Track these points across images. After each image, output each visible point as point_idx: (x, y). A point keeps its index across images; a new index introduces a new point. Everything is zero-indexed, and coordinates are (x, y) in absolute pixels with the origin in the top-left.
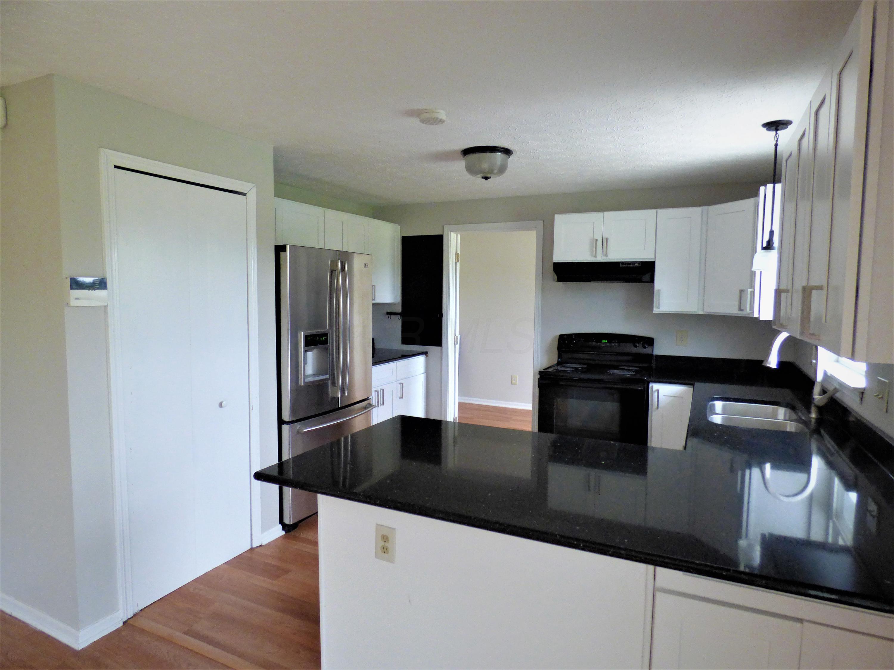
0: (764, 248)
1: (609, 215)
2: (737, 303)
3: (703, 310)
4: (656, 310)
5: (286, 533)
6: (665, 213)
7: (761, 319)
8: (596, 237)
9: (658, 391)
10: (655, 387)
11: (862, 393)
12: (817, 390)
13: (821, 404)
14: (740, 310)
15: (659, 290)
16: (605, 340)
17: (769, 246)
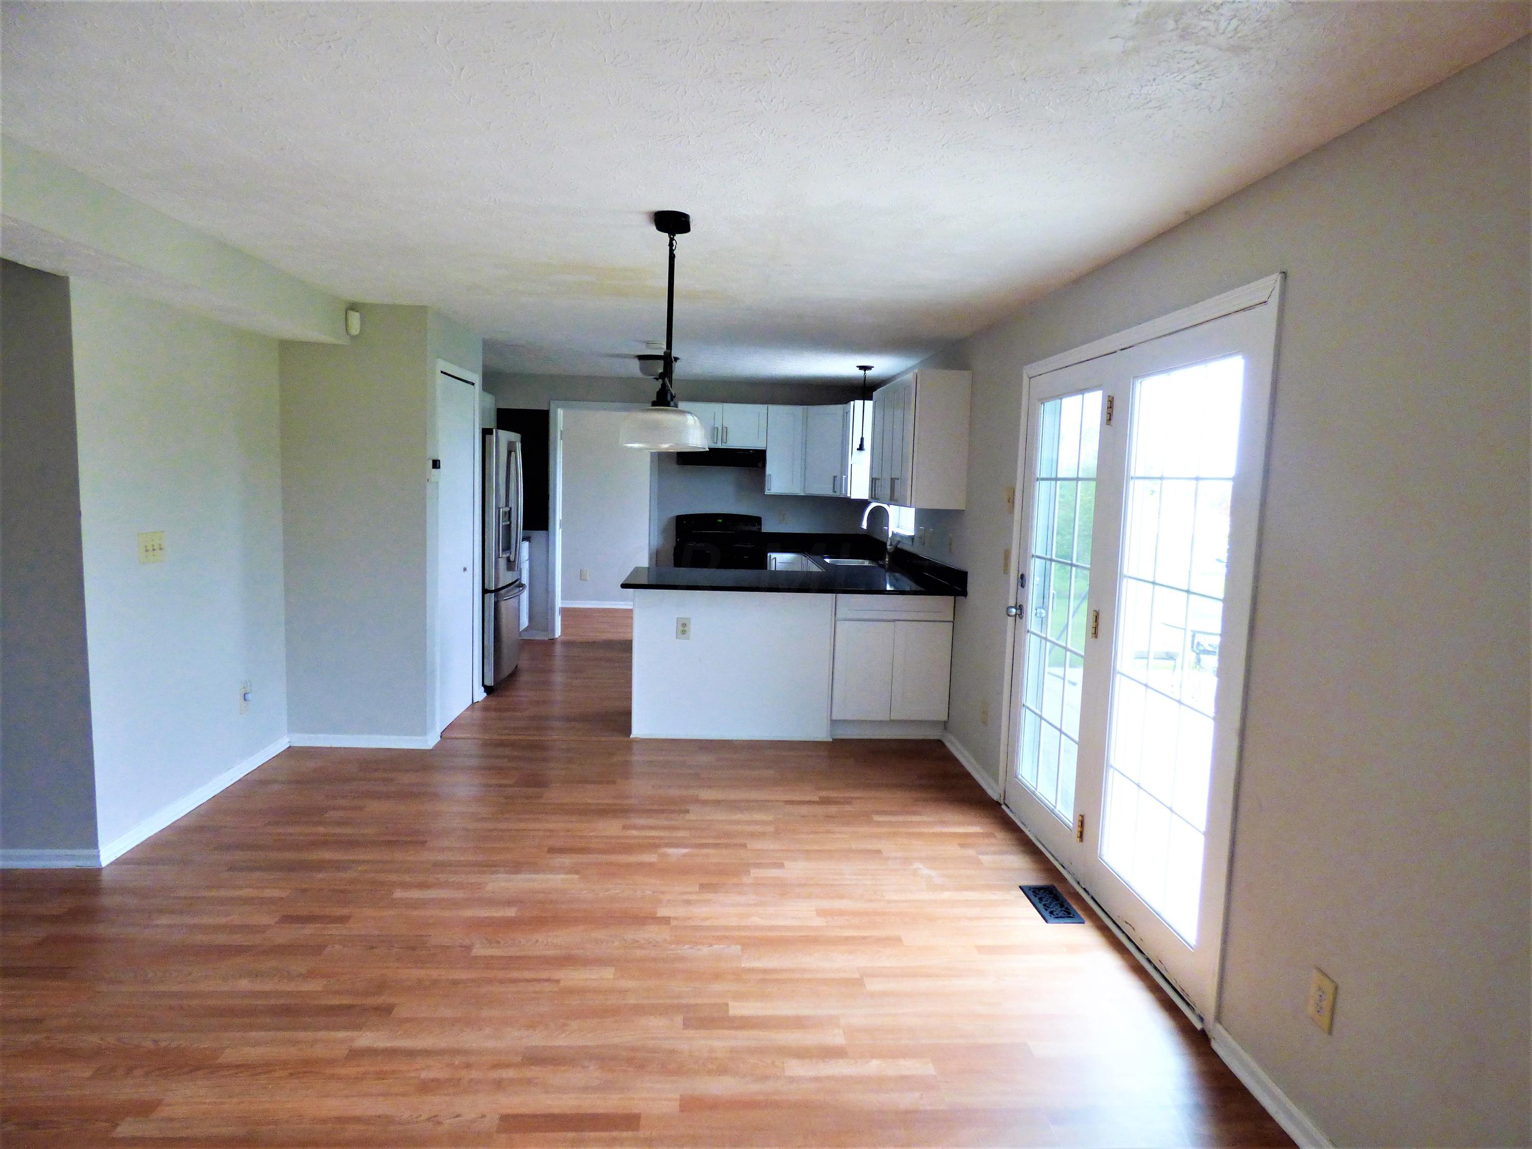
0: (858, 449)
1: (727, 406)
2: (832, 486)
3: (804, 491)
4: (767, 492)
5: (487, 694)
6: (773, 408)
7: (852, 498)
8: (716, 426)
9: (775, 558)
10: (773, 555)
11: (912, 538)
12: (889, 543)
13: (891, 551)
14: (834, 492)
15: (770, 475)
16: (720, 519)
17: (861, 448)
